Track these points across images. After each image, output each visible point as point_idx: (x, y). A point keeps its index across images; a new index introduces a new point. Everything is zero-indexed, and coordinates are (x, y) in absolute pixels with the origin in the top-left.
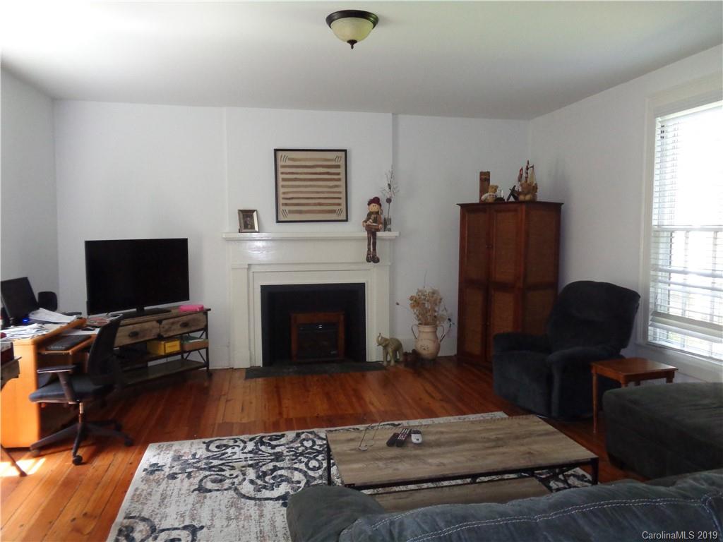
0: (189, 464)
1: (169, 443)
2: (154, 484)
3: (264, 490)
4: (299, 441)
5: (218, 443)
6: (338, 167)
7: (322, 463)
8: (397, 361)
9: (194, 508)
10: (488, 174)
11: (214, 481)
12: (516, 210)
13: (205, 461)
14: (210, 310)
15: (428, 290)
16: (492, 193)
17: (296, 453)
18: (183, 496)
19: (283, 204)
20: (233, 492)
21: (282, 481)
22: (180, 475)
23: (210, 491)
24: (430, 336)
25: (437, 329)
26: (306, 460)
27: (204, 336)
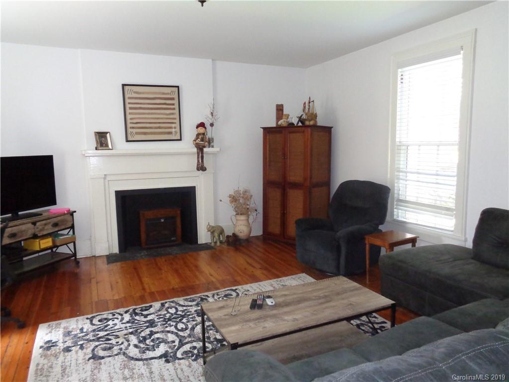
0: (79, 337)
1: (57, 322)
2: (53, 358)
3: (148, 352)
4: (164, 309)
5: (99, 318)
6: (173, 99)
7: (187, 325)
8: (221, 242)
9: (93, 374)
10: (282, 105)
11: (104, 349)
12: (303, 132)
13: (92, 334)
14: (75, 212)
15: (242, 190)
16: (285, 120)
17: (166, 319)
18: (81, 365)
19: (131, 128)
20: (122, 356)
21: (160, 342)
22: (73, 348)
23: (103, 358)
24: (245, 222)
25: (249, 218)
26: (174, 324)
27: (71, 232)
